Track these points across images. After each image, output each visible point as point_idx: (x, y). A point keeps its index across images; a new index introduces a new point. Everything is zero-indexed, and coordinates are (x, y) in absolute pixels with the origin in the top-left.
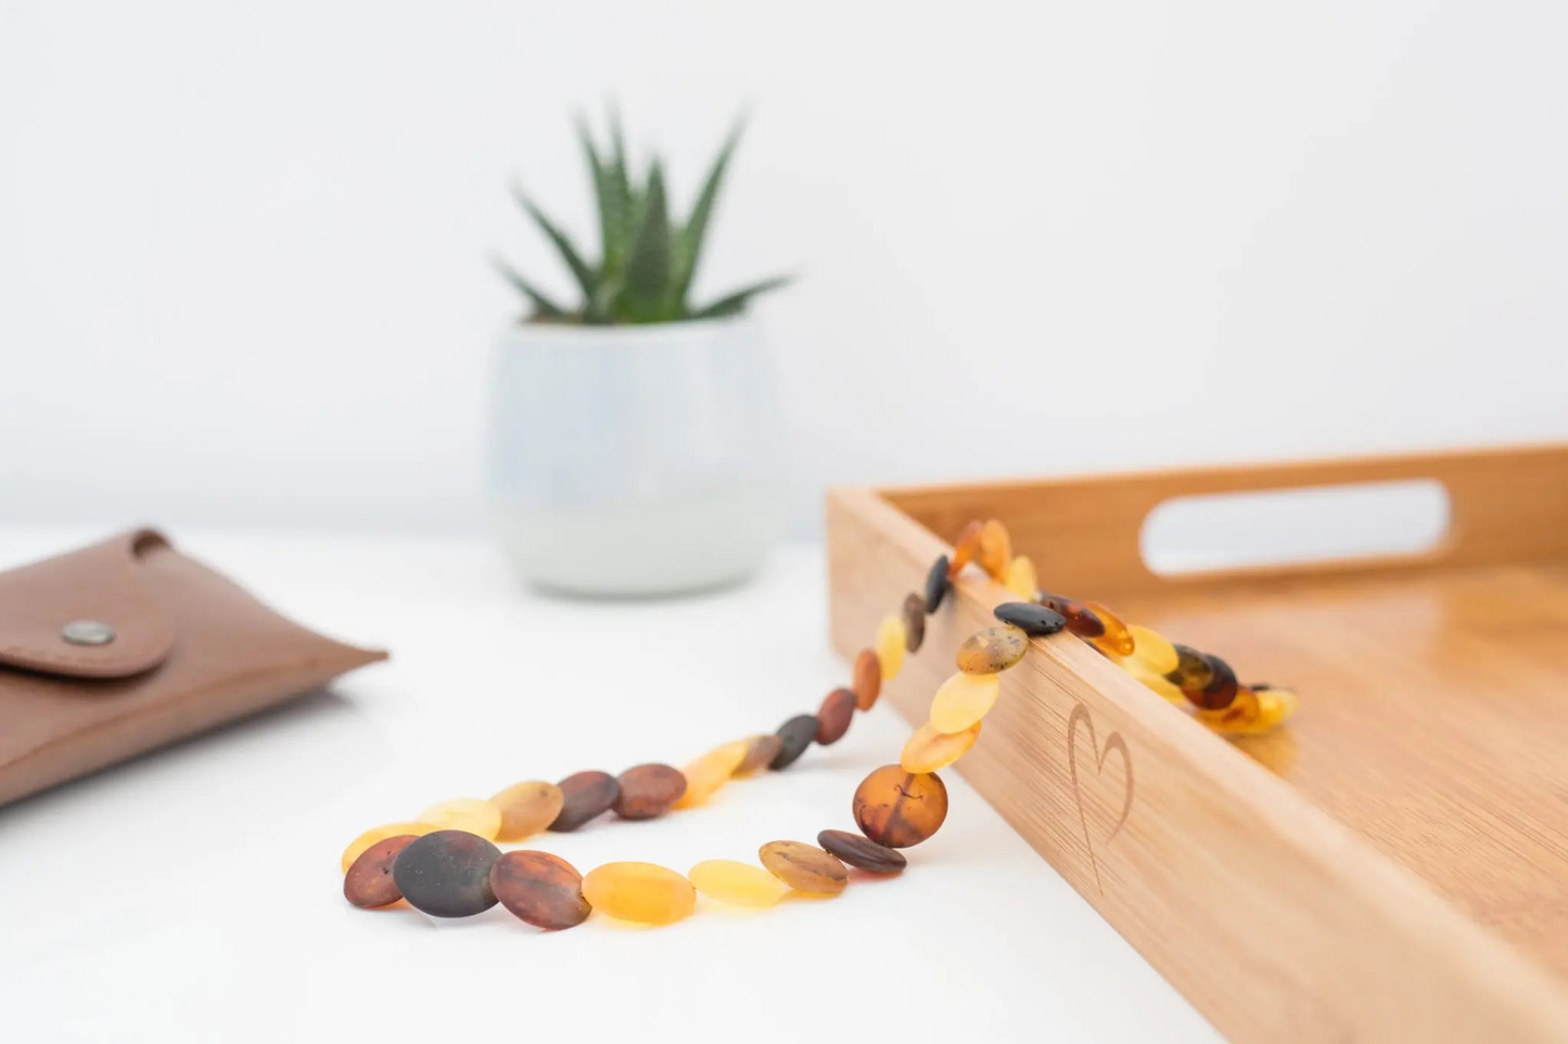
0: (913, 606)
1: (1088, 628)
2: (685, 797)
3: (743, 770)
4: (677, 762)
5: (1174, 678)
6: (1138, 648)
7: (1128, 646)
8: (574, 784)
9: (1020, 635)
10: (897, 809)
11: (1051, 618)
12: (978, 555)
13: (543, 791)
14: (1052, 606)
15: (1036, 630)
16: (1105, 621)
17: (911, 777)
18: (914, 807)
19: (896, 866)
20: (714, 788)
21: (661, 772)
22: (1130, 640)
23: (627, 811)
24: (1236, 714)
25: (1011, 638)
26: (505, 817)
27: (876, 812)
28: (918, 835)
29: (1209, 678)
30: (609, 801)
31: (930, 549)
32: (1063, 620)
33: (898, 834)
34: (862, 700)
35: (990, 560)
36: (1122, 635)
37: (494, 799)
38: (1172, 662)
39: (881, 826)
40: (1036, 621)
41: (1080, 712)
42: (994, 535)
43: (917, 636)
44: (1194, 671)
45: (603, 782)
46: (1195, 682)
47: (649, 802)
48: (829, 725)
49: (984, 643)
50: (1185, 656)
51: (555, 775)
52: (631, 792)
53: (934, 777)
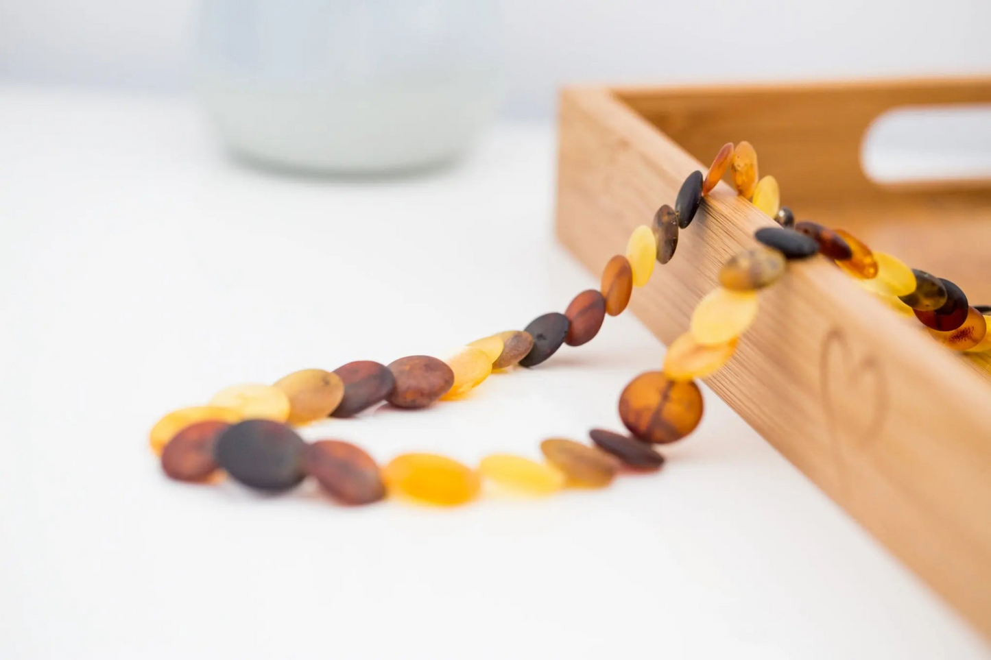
0: (666, 219)
1: (838, 252)
2: (452, 390)
3: (499, 365)
4: (443, 356)
5: (910, 300)
6: (881, 273)
7: (872, 271)
8: (349, 372)
9: (777, 258)
10: (658, 412)
11: (806, 243)
12: (730, 173)
13: (324, 380)
14: (806, 231)
15: (793, 255)
16: (853, 247)
17: (671, 384)
18: (675, 410)
19: (653, 463)
20: (477, 383)
21: (431, 365)
22: (875, 266)
23: (400, 401)
24: (964, 334)
25: (770, 260)
26: (293, 401)
27: (639, 413)
28: (676, 434)
29: (942, 302)
30: (384, 391)
31: (683, 165)
32: (817, 245)
33: (659, 433)
34: (612, 302)
35: (740, 180)
36: (867, 260)
37: (278, 384)
38: (911, 286)
39: (643, 424)
40: (793, 246)
41: (836, 334)
42: (744, 155)
43: (668, 247)
44: (929, 295)
45: (378, 373)
46: (929, 305)
47: (422, 393)
48: (579, 327)
49: (744, 263)
50: (923, 280)
51: (332, 362)
52: (404, 383)
53: (693, 385)
